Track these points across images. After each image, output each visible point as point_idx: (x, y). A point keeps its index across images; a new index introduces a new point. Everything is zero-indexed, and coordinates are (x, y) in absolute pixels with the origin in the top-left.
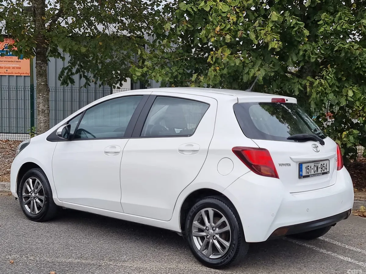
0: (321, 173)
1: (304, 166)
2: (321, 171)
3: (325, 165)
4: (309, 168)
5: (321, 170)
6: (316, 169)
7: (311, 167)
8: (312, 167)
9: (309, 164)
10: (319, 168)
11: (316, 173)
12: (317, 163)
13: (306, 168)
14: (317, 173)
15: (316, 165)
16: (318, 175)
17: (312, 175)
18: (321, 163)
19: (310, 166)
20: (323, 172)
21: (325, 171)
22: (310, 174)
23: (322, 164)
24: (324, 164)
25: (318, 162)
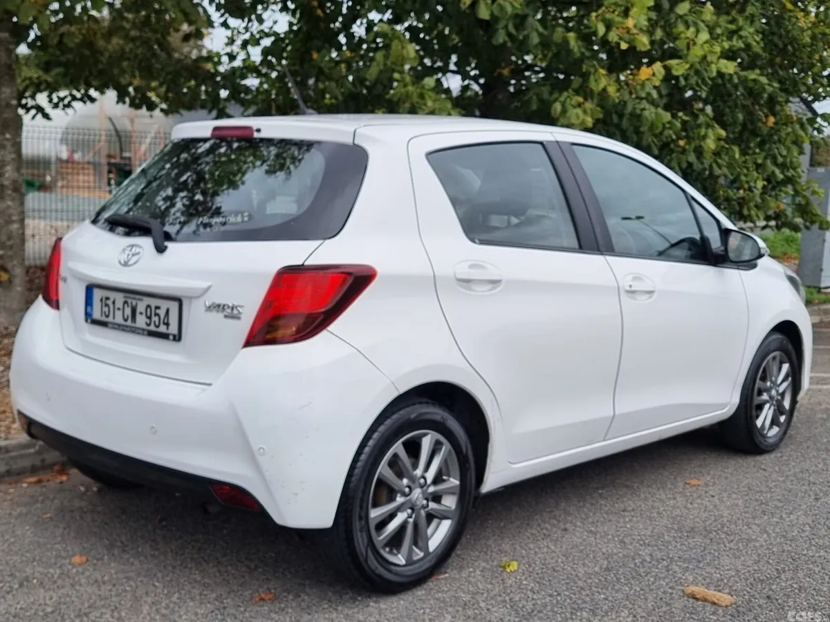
0: (143, 330)
1: (98, 294)
2: (148, 325)
3: (162, 312)
4: (110, 302)
5: (148, 321)
6: (128, 311)
7: (114, 303)
8: (119, 304)
9: (112, 295)
10: (141, 313)
11: (129, 323)
12: (135, 299)
13: (101, 300)
14: (133, 325)
15: (129, 301)
16: (134, 330)
17: (117, 324)
18: (147, 301)
19: (112, 300)
20: (152, 328)
21: (163, 329)
22: (110, 319)
23: (149, 306)
24: (157, 308)
25: (138, 297)
